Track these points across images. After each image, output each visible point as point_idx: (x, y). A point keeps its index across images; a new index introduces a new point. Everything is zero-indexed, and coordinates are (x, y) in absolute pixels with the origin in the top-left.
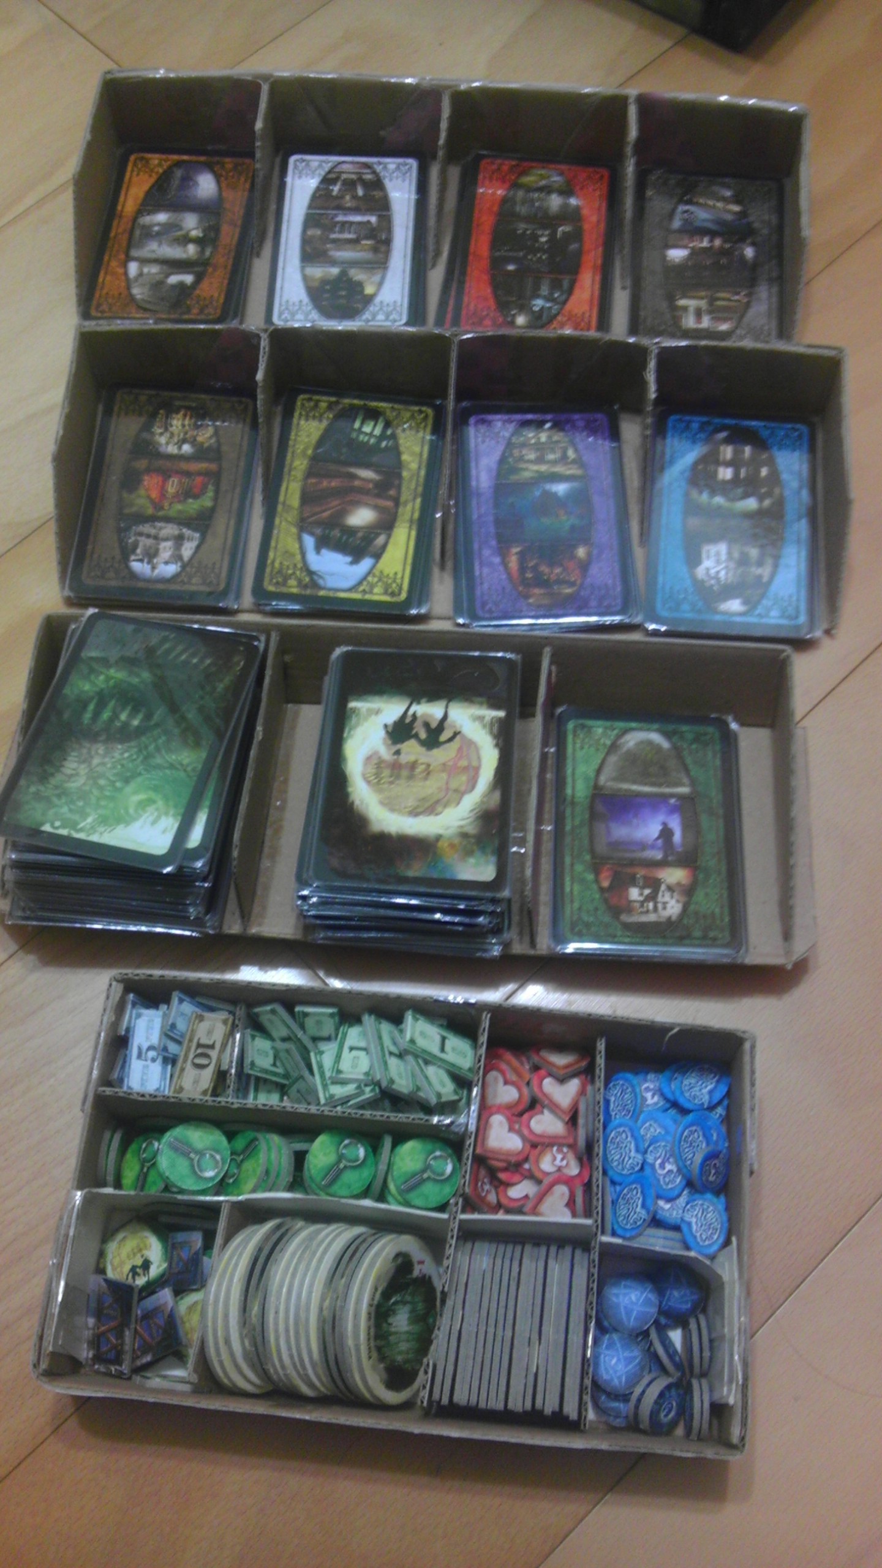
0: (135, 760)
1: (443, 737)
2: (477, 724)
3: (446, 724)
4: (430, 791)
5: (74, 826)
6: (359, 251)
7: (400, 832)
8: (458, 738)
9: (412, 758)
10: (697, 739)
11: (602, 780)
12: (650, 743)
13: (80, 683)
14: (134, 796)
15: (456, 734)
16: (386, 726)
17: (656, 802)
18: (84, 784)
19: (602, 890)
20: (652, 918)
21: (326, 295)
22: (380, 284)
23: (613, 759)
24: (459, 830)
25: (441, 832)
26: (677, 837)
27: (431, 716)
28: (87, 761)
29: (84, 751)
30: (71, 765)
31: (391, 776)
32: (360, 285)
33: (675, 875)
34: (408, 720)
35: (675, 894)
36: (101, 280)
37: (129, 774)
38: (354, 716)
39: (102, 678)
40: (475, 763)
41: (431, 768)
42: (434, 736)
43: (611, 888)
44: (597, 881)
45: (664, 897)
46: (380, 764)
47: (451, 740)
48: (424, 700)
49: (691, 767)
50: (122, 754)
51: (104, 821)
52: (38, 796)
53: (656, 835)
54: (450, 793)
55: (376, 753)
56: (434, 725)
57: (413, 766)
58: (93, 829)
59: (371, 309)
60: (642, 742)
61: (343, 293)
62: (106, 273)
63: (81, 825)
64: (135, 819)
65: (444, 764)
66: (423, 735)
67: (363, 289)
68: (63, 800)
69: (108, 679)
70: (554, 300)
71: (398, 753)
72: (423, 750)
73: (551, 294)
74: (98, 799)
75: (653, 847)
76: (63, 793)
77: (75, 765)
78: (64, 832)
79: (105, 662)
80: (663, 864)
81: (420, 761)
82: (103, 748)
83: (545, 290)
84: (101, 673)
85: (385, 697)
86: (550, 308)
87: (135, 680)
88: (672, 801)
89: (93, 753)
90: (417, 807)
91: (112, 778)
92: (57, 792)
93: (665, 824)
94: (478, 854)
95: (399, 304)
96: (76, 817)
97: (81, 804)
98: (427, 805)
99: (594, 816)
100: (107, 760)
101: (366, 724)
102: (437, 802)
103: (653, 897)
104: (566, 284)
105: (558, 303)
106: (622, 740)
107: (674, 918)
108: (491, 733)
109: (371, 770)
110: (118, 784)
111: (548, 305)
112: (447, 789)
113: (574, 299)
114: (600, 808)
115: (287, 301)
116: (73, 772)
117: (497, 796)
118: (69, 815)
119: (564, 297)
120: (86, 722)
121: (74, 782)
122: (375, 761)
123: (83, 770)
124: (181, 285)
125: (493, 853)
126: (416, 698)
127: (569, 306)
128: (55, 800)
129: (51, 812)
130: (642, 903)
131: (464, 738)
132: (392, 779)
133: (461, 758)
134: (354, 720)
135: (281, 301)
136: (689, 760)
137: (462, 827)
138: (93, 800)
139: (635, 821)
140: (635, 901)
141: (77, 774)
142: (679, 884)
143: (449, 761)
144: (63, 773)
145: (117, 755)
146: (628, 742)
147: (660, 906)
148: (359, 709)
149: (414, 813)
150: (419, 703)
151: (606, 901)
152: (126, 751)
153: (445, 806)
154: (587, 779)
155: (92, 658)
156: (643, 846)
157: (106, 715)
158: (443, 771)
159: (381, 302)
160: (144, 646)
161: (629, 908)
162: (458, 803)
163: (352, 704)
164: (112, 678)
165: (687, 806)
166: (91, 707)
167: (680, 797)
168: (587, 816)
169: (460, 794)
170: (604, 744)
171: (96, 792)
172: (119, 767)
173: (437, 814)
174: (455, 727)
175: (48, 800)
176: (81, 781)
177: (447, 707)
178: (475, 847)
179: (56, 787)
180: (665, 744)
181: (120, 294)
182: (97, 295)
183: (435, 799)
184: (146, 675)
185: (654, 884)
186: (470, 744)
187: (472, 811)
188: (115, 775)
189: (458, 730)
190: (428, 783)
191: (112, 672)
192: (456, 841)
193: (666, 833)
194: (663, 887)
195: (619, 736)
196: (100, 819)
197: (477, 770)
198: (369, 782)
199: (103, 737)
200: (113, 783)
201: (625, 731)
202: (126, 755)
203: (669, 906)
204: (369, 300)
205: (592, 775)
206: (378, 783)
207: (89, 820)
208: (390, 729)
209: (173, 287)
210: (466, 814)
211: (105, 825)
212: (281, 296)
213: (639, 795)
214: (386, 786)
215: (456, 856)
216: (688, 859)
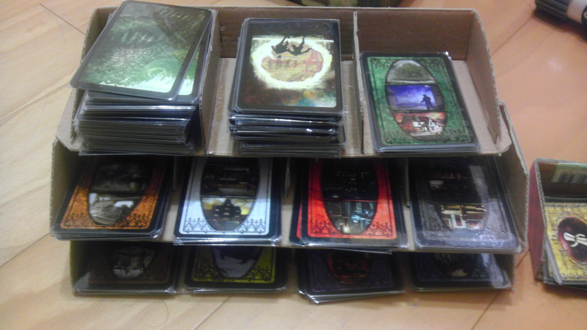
0: (150, 55)
1: (302, 51)
2: (320, 46)
3: (303, 46)
4: (297, 72)
5: (118, 82)
6: (238, 188)
7: (283, 88)
8: (310, 51)
9: (287, 59)
10: (433, 62)
11: (389, 80)
12: (410, 64)
13: (120, 27)
14: (149, 70)
15: (309, 49)
16: (272, 47)
17: (419, 87)
18: (123, 65)
19: (398, 124)
20: (428, 134)
21: (216, 215)
22: (251, 209)
23: (393, 71)
24: (315, 87)
25: (305, 88)
26: (433, 100)
27: (296, 43)
28: (125, 55)
29: (123, 52)
30: (115, 58)
31: (277, 66)
32: (238, 209)
33: (436, 116)
34: (284, 44)
35: (437, 123)
36: (70, 205)
37: (147, 60)
38: (256, 43)
39: (131, 24)
40: (320, 60)
41: (298, 62)
42: (298, 50)
43: (402, 123)
44: (395, 120)
45: (431, 125)
46: (270, 62)
47: (307, 51)
48: (291, 37)
49: (432, 73)
50: (143, 53)
51: (135, 80)
52: (98, 71)
53: (422, 100)
54: (308, 72)
55: (268, 57)
56: (297, 46)
57: (288, 62)
58: (129, 83)
59: (246, 224)
60: (406, 64)
61: (228, 214)
62: (74, 201)
63: (122, 82)
64: (150, 78)
65: (304, 61)
66: (292, 50)
67: (240, 211)
68: (112, 72)
69: (134, 24)
70: (366, 216)
71: (280, 57)
72: (293, 55)
73: (364, 212)
74: (131, 71)
75: (421, 105)
76: (111, 69)
77: (118, 58)
78: (113, 85)
79: (133, 19)
80: (428, 111)
81: (292, 60)
82: (132, 50)
83: (359, 210)
84: (131, 22)
85: (271, 36)
86: (364, 221)
87: (149, 25)
88: (427, 86)
89: (127, 53)
90: (292, 78)
91: (138, 62)
92: (108, 69)
93: (425, 96)
94: (326, 96)
95: (263, 221)
96: (119, 79)
97: (122, 73)
98: (297, 77)
99: (387, 94)
100: (135, 55)
101: (262, 46)
102: (302, 76)
103: (426, 125)
104: (371, 206)
105: (368, 218)
106: (396, 64)
107: (439, 133)
108: (327, 49)
109: (265, 64)
110: (141, 65)
111: (363, 219)
112: (307, 71)
113: (378, 215)
114: (390, 90)
115: (190, 219)
116: (117, 60)
117: (333, 74)
118: (115, 78)
119: (371, 215)
120: (123, 41)
121: (117, 64)
122: (268, 60)
123: (122, 59)
124: (125, 208)
125: (334, 96)
126: (287, 35)
127: (376, 219)
128: (107, 72)
129: (105, 77)
130: (421, 128)
131: (313, 51)
132: (277, 67)
133: (313, 58)
134: (256, 45)
135: (186, 218)
136: (431, 70)
137: (316, 86)
138: (128, 71)
139: (409, 95)
140: (416, 127)
141: (119, 61)
142: (438, 119)
143: (307, 59)
144: (111, 61)
145: (140, 53)
146: (399, 64)
147: (430, 128)
148: (258, 41)
149: (290, 80)
150: (289, 38)
151: (402, 128)
152: (145, 51)
153: (306, 77)
154: (381, 79)
155: (126, 17)
156: (416, 105)
157: (133, 38)
158: (304, 64)
159: (252, 220)
160: (152, 12)
161: (414, 130)
162: (313, 76)
163: (254, 39)
164: (136, 24)
165: (435, 88)
166: (126, 35)
167: (430, 85)
168: (384, 94)
169: (313, 73)
170: (388, 66)
171: (129, 68)
172: (142, 58)
173: (302, 81)
174: (309, 46)
175: (104, 72)
176: (121, 64)
177: (303, 39)
178: (324, 94)
179: (108, 67)
180: (418, 65)
181: (82, 214)
182: (66, 215)
183: (301, 74)
184: (154, 23)
185: (426, 120)
186: (317, 53)
187: (321, 79)
188: (140, 61)
189: (310, 47)
190: (296, 68)
191: (136, 22)
192: (314, 91)
193: (426, 100)
194: (430, 121)
195: (393, 63)
196: (132, 79)
197: (322, 63)
198: (265, 69)
199: (133, 46)
200: (139, 64)
201: (397, 60)
202: (145, 53)
203: (435, 128)
204: (244, 218)
205: (384, 78)
206: (270, 69)
207: (126, 79)
208: (275, 48)
209: (119, 209)
210: (317, 80)
211: (135, 81)
212: (186, 216)
213: (409, 84)
214: (274, 70)
215: (314, 97)
216: (441, 109)
